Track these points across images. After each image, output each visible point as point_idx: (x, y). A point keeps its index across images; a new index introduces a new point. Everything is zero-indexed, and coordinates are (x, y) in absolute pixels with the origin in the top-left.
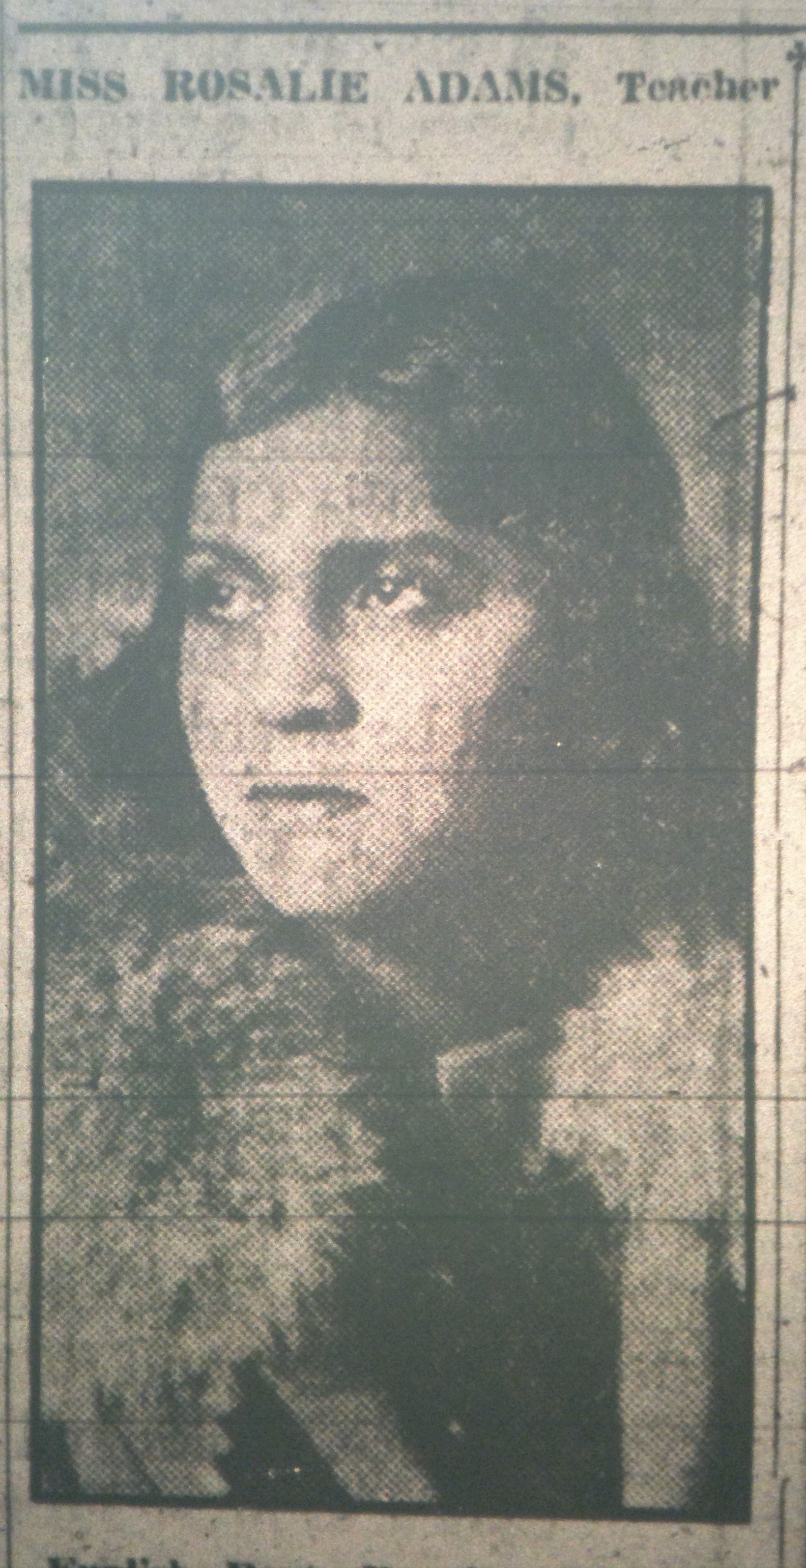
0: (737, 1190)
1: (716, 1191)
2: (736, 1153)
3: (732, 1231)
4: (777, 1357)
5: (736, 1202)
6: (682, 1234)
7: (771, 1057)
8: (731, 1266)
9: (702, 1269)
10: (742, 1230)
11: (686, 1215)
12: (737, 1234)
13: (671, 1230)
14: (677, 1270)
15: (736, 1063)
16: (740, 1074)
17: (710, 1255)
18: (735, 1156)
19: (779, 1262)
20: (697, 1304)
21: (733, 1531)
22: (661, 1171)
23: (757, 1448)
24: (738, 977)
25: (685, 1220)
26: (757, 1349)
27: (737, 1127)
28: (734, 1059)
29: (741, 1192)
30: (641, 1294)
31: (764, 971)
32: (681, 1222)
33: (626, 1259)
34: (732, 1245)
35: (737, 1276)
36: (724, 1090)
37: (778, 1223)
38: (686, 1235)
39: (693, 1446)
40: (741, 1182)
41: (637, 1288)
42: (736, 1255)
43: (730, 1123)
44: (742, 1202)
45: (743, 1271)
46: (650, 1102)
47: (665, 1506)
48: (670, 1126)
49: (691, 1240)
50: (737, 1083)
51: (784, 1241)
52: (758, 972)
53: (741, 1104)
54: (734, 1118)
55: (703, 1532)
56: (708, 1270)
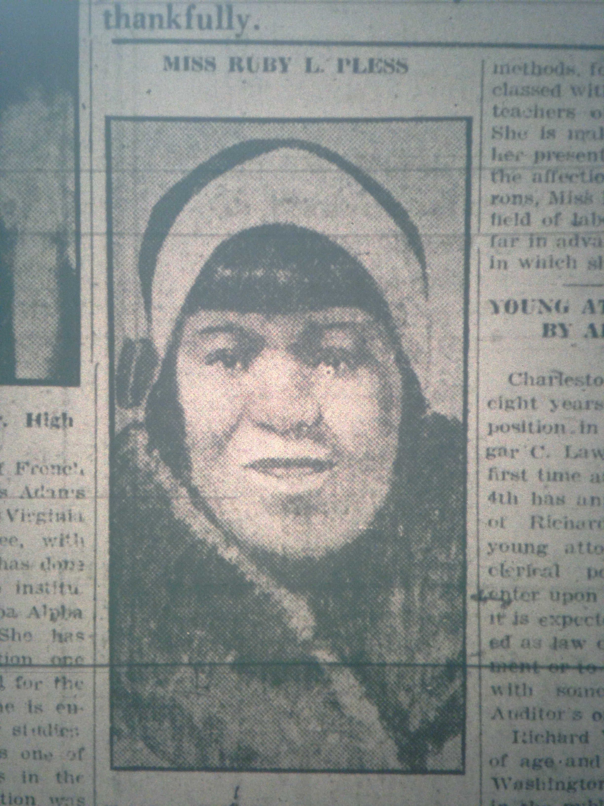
0: (71, 218)
1: (61, 219)
2: (70, 199)
3: (69, 239)
4: (92, 302)
5: (71, 224)
6: (44, 241)
7: (88, 150)
8: (68, 257)
9: (54, 259)
10: (74, 239)
11: (46, 231)
12: (71, 239)
13: (38, 239)
14: (42, 259)
15: (70, 154)
16: (72, 159)
17: (58, 251)
18: (70, 201)
19: (92, 254)
20: (51, 276)
21: (71, 390)
22: (33, 209)
23: (83, 348)
24: (71, 110)
25: (45, 234)
26: (82, 298)
27: (71, 186)
28: (69, 152)
29: (73, 219)
30: (24, 271)
31: (84, 107)
32: (43, 235)
33: (16, 254)
34: (68, 246)
35: (71, 262)
36: (65, 168)
37: (92, 234)
38: (46, 242)
39: (50, 347)
40: (73, 214)
41: (21, 268)
42: (71, 251)
43: (68, 184)
44: (73, 225)
45: (75, 259)
46: (27, 174)
47: (37, 378)
48: (38, 187)
49: (48, 244)
50: (71, 164)
51: (95, 243)
52: (81, 108)
53: (73, 175)
54: (70, 182)
55: (56, 390)
56: (57, 259)
